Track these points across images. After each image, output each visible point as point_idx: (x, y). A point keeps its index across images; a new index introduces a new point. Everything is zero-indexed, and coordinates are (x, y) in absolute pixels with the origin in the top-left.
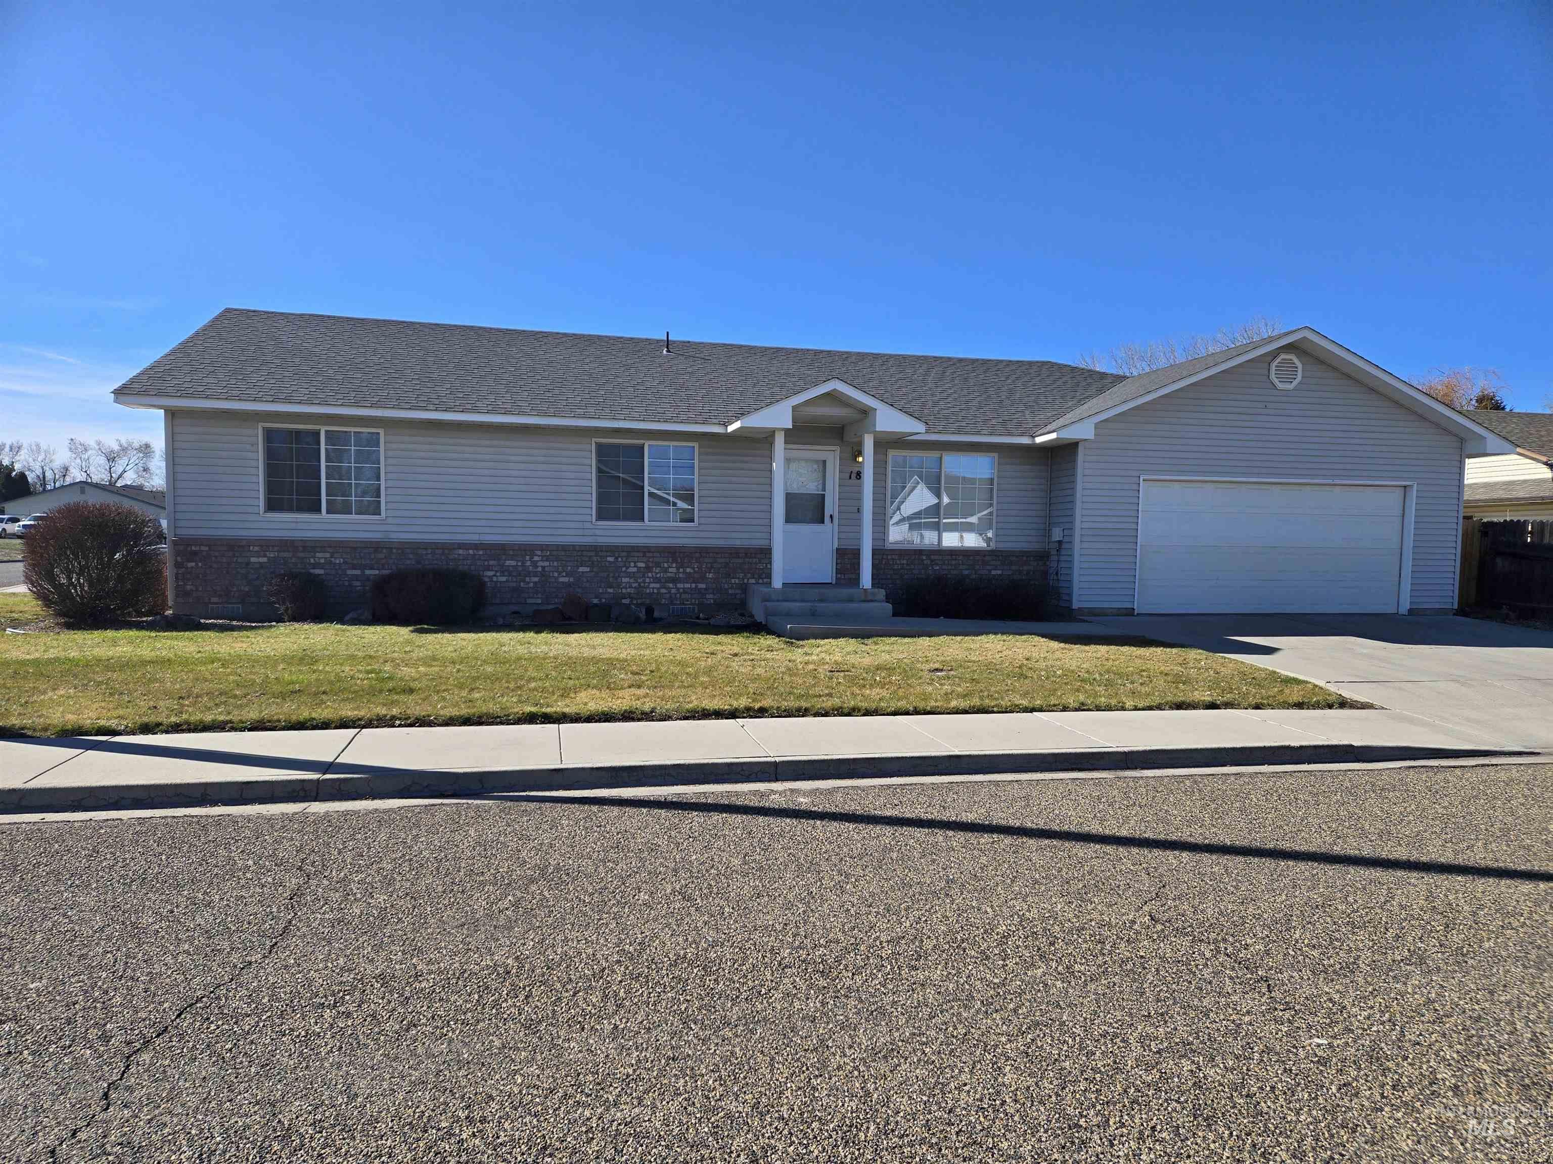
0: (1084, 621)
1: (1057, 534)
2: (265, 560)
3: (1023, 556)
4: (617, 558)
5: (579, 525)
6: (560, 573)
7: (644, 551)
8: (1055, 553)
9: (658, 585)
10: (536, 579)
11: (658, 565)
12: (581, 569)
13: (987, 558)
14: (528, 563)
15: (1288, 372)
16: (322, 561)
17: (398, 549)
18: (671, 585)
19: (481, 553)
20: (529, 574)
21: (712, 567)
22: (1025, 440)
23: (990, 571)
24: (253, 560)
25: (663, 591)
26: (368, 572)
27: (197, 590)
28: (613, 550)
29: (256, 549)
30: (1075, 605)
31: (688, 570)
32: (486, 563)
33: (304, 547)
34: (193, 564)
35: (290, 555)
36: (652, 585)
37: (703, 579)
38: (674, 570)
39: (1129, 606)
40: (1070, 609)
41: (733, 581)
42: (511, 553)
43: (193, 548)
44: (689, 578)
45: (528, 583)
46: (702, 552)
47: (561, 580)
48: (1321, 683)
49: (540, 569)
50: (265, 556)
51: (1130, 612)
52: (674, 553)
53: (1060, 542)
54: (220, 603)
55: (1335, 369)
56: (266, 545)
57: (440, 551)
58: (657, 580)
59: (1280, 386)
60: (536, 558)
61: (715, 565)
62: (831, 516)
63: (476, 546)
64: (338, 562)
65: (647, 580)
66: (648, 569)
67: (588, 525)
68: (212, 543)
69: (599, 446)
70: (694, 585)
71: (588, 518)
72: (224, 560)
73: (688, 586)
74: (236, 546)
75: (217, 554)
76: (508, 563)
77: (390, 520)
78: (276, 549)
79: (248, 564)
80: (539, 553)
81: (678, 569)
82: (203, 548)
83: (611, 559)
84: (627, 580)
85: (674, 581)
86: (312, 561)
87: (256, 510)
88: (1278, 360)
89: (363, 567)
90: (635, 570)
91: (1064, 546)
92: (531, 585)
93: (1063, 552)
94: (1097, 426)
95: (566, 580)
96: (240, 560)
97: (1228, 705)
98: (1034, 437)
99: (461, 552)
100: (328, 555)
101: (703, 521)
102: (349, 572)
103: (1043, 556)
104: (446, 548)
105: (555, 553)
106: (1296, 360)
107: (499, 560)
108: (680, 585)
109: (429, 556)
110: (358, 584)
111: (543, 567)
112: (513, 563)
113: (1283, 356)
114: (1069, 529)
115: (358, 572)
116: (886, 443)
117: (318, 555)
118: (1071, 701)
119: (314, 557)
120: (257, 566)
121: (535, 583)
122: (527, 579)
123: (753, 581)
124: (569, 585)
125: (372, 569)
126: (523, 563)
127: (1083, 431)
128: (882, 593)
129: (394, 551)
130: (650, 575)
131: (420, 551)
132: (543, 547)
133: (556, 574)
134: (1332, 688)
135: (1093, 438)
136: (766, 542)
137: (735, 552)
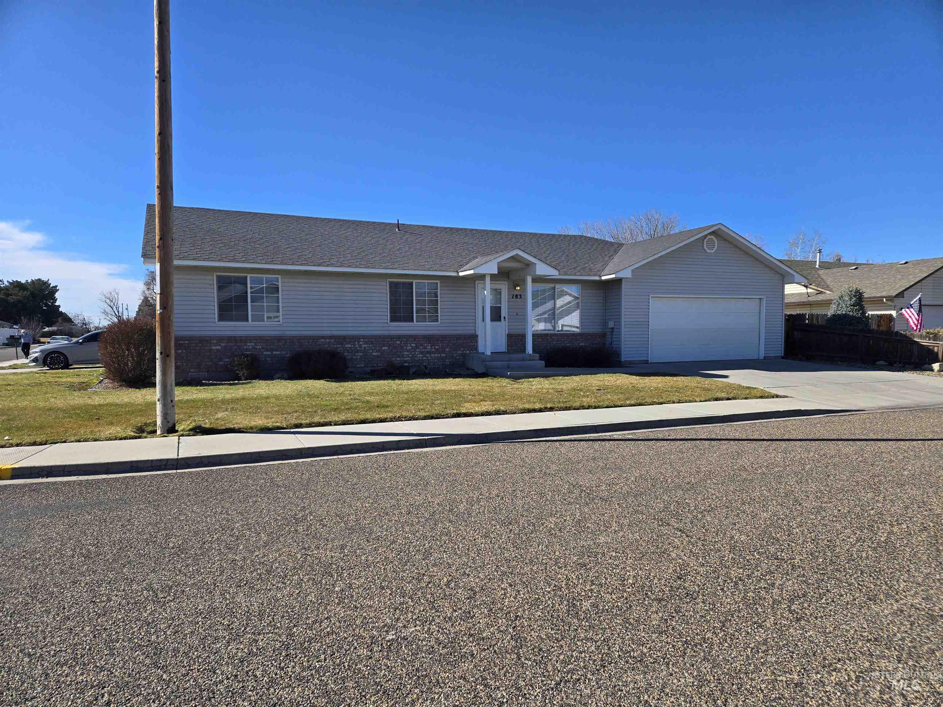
0: (627, 367)
1: (611, 324)
2: (220, 347)
3: (593, 335)
4: (401, 342)
5: (382, 325)
6: (373, 350)
7: (414, 338)
8: (610, 333)
9: (421, 355)
10: (361, 354)
11: (422, 345)
12: (384, 348)
13: (578, 337)
14: (357, 346)
15: (711, 245)
16: (250, 347)
17: (290, 340)
18: (428, 355)
19: (333, 341)
20: (358, 351)
21: (448, 345)
22: (597, 278)
23: (579, 344)
24: (214, 348)
25: (424, 358)
26: (275, 353)
27: (183, 365)
28: (399, 337)
29: (215, 341)
30: (623, 360)
31: (436, 347)
32: (335, 346)
33: (241, 340)
34: (181, 351)
35: (233, 344)
36: (419, 356)
37: (444, 351)
38: (429, 347)
39: (646, 359)
40: (620, 362)
41: (459, 352)
42: (348, 340)
43: (181, 342)
44: (437, 351)
45: (357, 356)
46: (443, 338)
47: (374, 354)
48: (762, 388)
49: (363, 348)
50: (220, 345)
51: (646, 362)
52: (430, 339)
53: (613, 328)
54: (195, 372)
55: (731, 243)
56: (220, 339)
57: (311, 341)
58: (421, 353)
59: (709, 251)
60: (361, 343)
61: (450, 344)
62: (505, 318)
63: (331, 337)
64: (258, 347)
65: (417, 353)
66: (417, 347)
67: (386, 325)
68: (191, 339)
69: (391, 283)
70: (439, 355)
71: (386, 321)
72: (198, 348)
73: (437, 355)
74: (204, 341)
75: (193, 345)
76: (346, 346)
77: (284, 325)
78: (225, 341)
79: (210, 350)
80: (362, 340)
81: (432, 347)
82: (186, 342)
83: (398, 342)
84: (406, 353)
85: (429, 353)
86: (245, 348)
87: (213, 320)
88: (707, 239)
89: (272, 350)
90: (410, 348)
91: (615, 330)
92: (359, 357)
93: (614, 333)
94: (633, 271)
95: (376, 354)
96: (206, 348)
97: (734, 398)
98: (601, 277)
99: (323, 340)
100: (253, 344)
101: (443, 321)
102: (265, 353)
103: (603, 335)
104: (315, 339)
105: (370, 340)
106: (714, 239)
107: (342, 344)
108: (433, 355)
109: (306, 343)
110: (270, 359)
111: (365, 348)
112: (349, 346)
113: (709, 237)
114: (618, 322)
115: (269, 353)
116: (537, 280)
117: (248, 344)
118: (674, 399)
119: (246, 345)
120: (216, 351)
121: (361, 356)
122: (357, 354)
123: (468, 352)
124: (378, 356)
125: (277, 351)
126: (355, 345)
127: (626, 274)
128: (537, 356)
129: (288, 341)
130: (418, 350)
131: (302, 341)
132: (364, 337)
133: (371, 351)
134: (768, 390)
135: (631, 277)
136: (473, 332)
137: (459, 337)
